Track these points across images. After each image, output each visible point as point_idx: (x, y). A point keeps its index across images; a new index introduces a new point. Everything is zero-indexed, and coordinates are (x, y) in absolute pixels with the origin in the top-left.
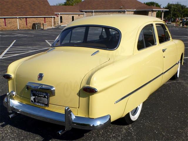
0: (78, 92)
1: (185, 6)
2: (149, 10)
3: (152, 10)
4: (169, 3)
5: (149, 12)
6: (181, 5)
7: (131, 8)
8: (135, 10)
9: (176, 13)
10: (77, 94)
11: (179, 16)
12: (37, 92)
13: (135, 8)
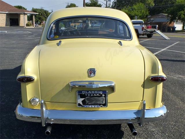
0: (143, 83)
1: (48, 11)
2: (21, 13)
3: (23, 13)
4: (33, 8)
5: (21, 15)
6: (44, 10)
7: (3, 10)
8: (7, 12)
9: (40, 16)
10: (142, 86)
11: (43, 20)
12: (90, 92)
13: (6, 10)
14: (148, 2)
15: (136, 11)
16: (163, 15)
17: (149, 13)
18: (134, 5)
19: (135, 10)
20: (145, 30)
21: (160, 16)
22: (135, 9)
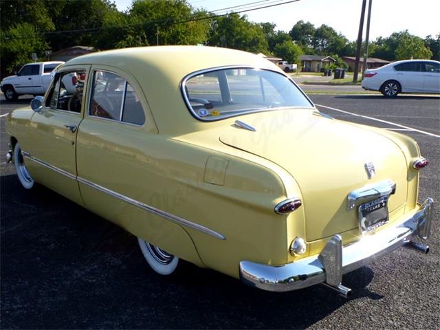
14: (40, 21)
15: (21, 41)
16: (81, 49)
17: (49, 46)
18: (10, 27)
19: (18, 39)
20: (80, 82)
21: (74, 52)
22: (14, 36)
